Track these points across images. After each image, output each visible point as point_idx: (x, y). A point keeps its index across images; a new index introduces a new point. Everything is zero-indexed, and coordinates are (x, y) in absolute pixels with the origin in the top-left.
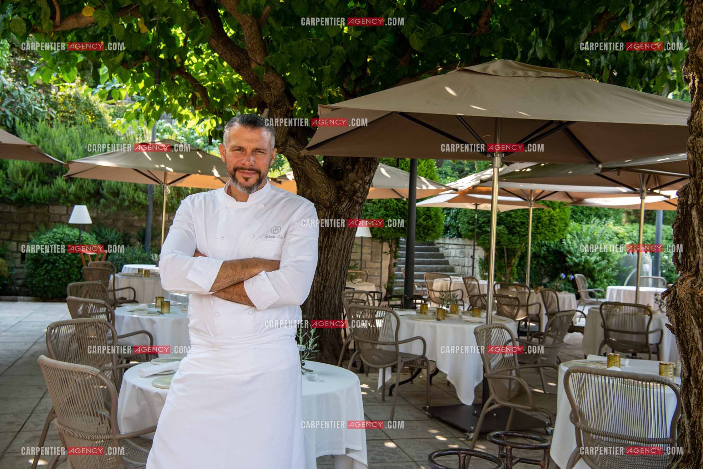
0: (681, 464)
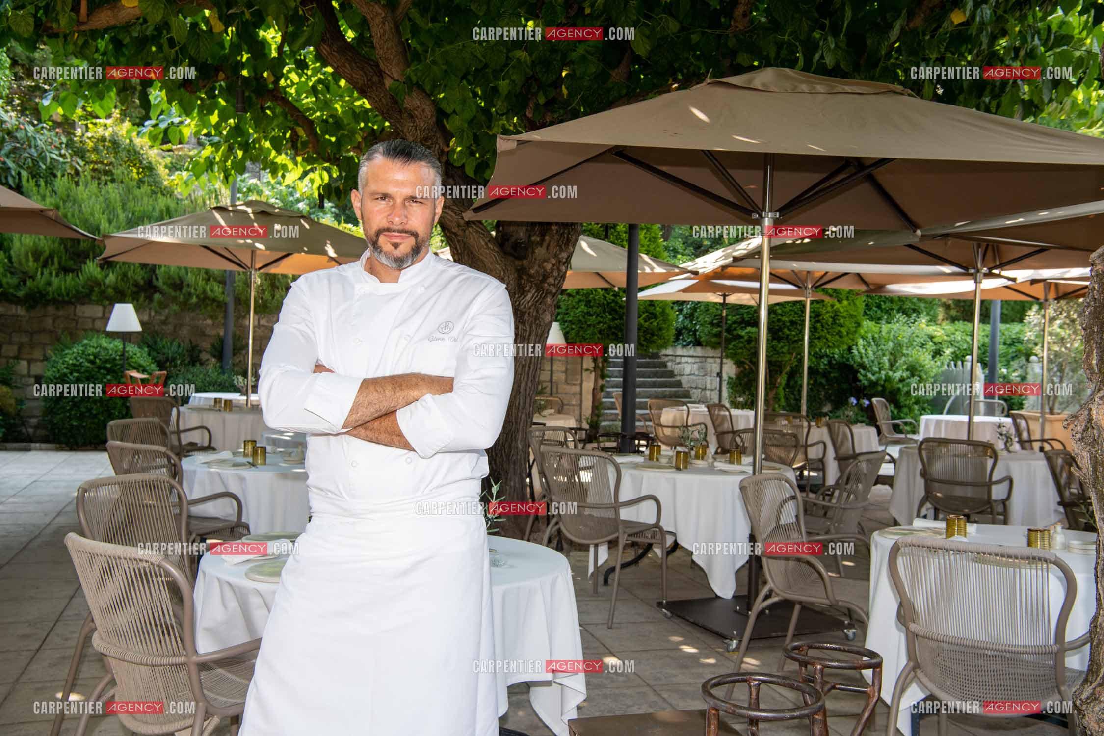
0: (1098, 689)
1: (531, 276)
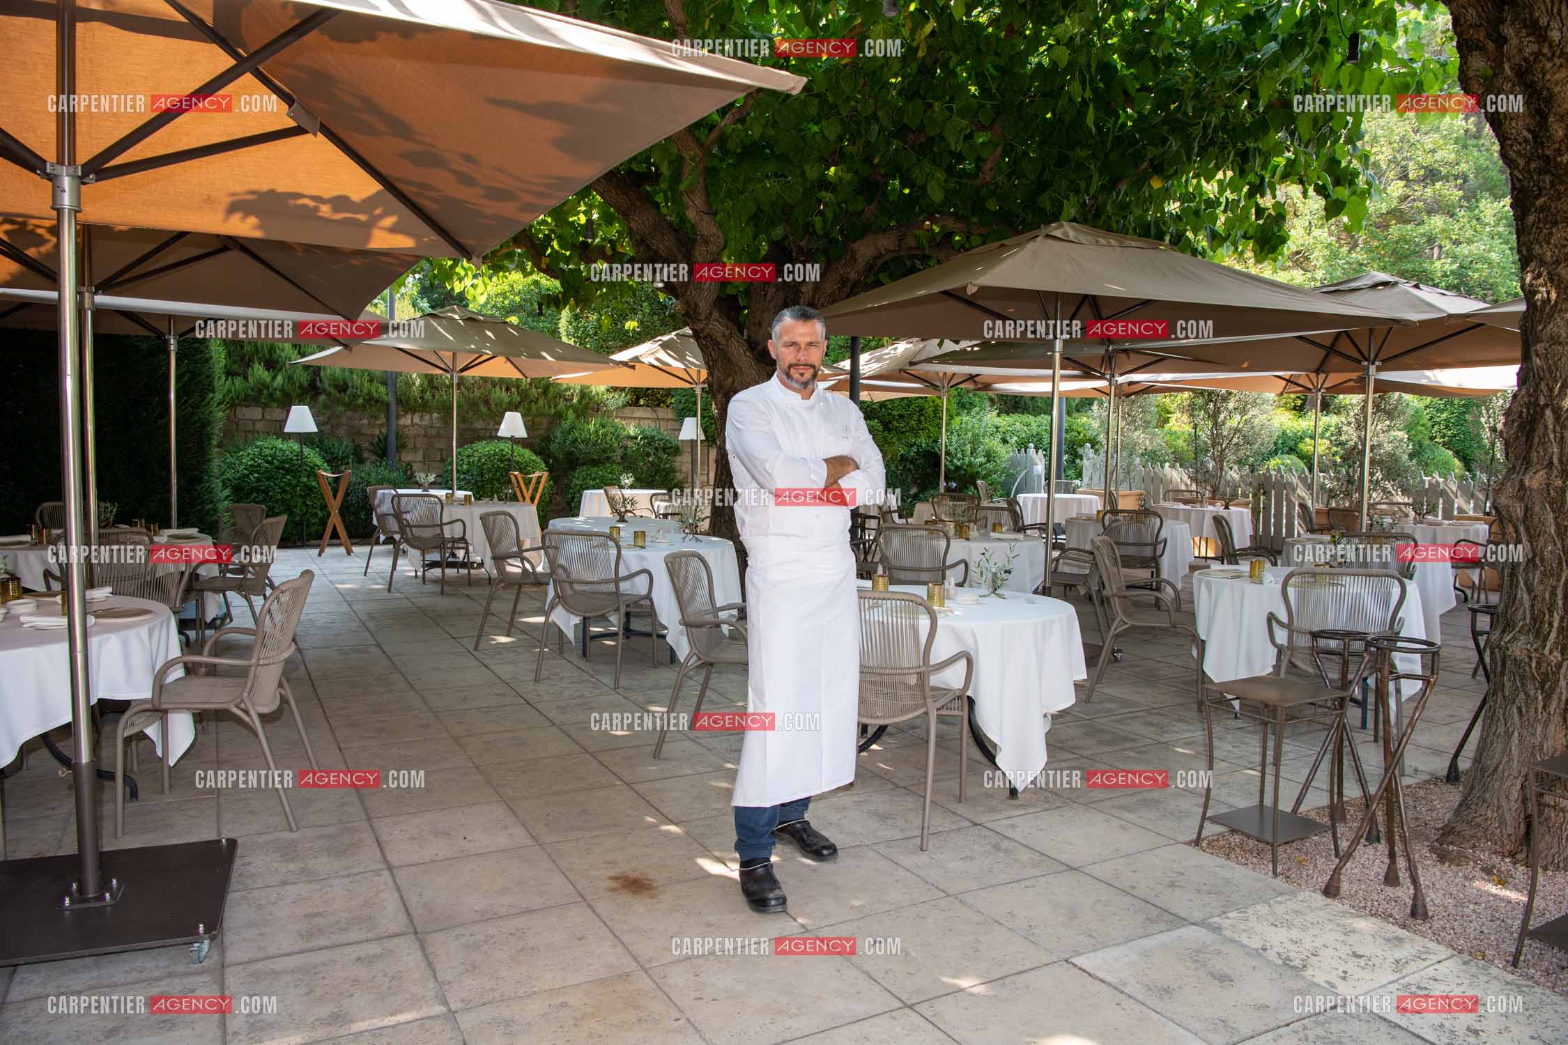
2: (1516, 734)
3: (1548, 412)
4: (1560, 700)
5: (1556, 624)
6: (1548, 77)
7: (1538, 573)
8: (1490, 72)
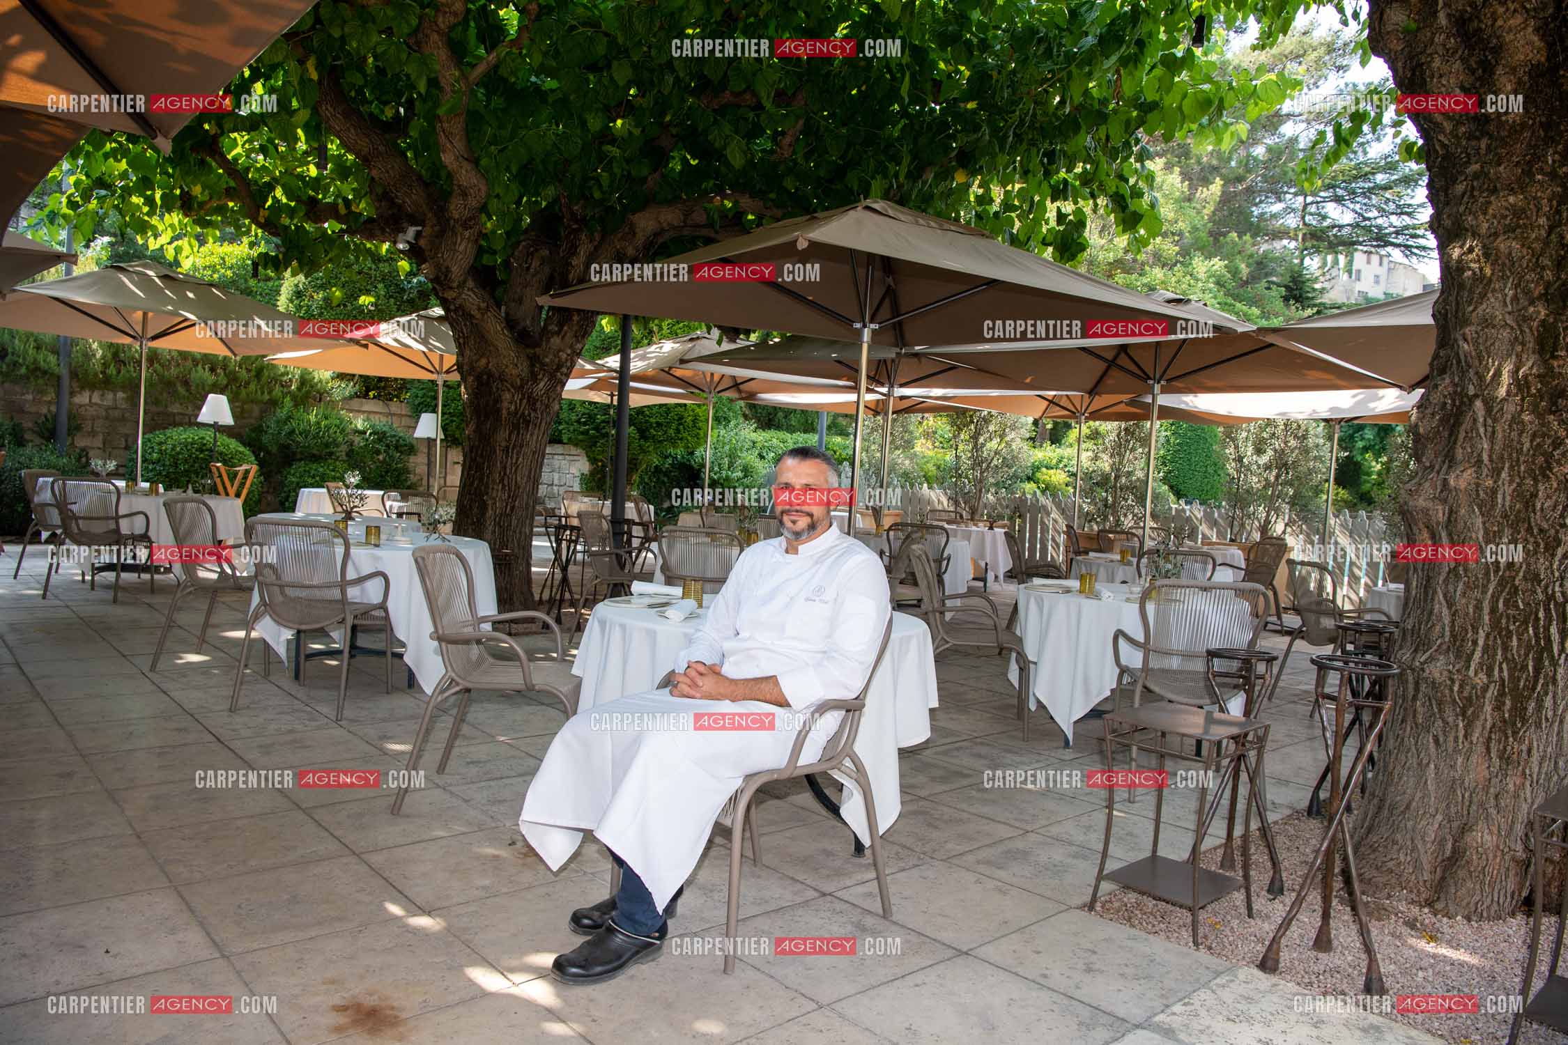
1: (543, 365)
2: (1432, 766)
3: (1478, 404)
4: (1484, 728)
5: (1481, 642)
6: (1500, 23)
7: (1461, 586)
8: (1413, 26)
